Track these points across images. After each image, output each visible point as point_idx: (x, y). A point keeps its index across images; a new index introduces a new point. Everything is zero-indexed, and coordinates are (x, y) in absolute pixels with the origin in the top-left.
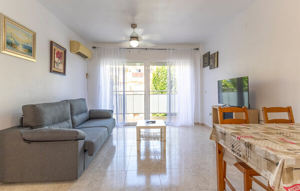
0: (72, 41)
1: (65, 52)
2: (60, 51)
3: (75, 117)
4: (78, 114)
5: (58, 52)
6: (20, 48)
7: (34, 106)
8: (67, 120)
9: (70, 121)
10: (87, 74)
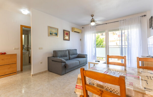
0: (73, 28)
1: (69, 32)
2: (67, 32)
3: (71, 56)
4: (72, 55)
5: (66, 33)
6: (54, 34)
7: (55, 51)
8: (67, 56)
9: (68, 57)
10: (81, 39)
